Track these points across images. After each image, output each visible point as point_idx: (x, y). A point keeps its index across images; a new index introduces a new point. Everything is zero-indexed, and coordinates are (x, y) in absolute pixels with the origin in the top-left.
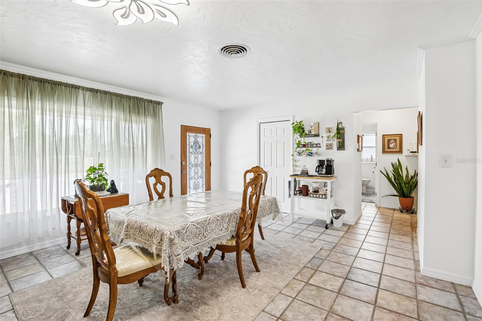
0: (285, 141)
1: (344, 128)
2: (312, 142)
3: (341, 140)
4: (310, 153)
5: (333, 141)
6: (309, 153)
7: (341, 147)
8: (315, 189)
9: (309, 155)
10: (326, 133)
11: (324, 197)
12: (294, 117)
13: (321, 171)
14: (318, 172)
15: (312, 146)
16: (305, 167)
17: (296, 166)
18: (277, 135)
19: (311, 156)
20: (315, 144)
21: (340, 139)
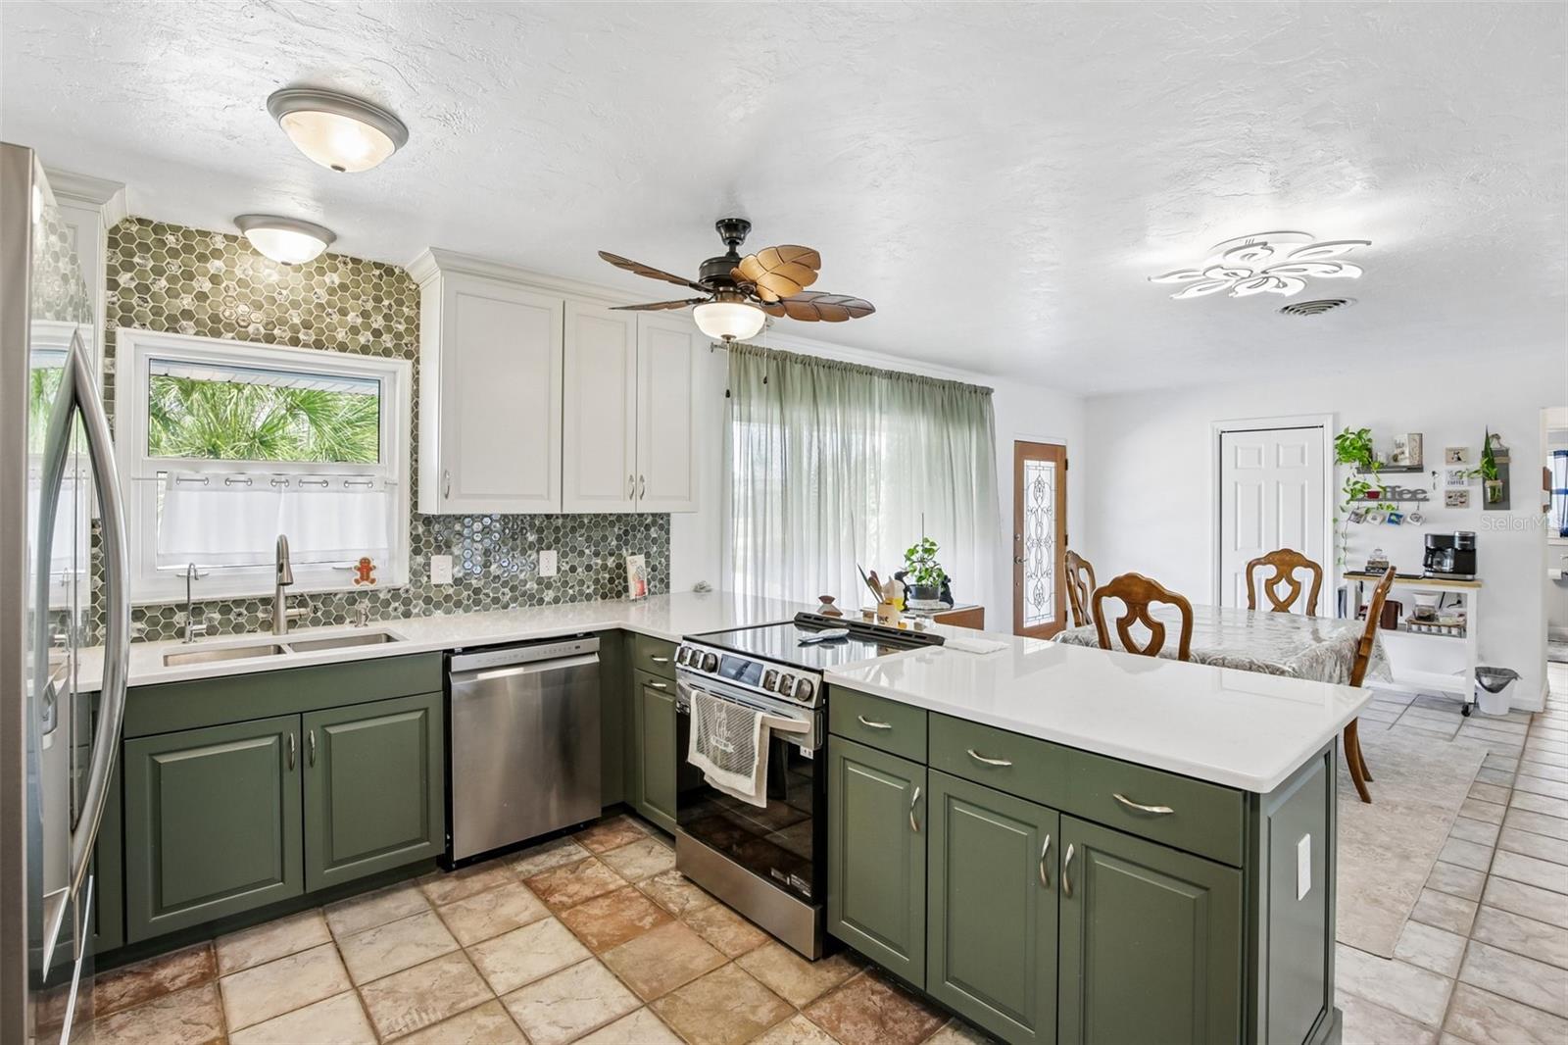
0: (1306, 482)
1: (1507, 450)
2: (1399, 487)
3: (1499, 483)
4: (1395, 515)
5: (1469, 485)
6: (1391, 514)
7: (1498, 499)
8: (1421, 611)
9: (1390, 521)
10: (1448, 462)
11: (1454, 631)
12: (1336, 417)
13: (1440, 563)
14: (1431, 566)
15: (1397, 497)
16: (1378, 553)
17: (1345, 549)
18: (1278, 465)
19: (1397, 523)
20: (1409, 492)
21: (1496, 479)
